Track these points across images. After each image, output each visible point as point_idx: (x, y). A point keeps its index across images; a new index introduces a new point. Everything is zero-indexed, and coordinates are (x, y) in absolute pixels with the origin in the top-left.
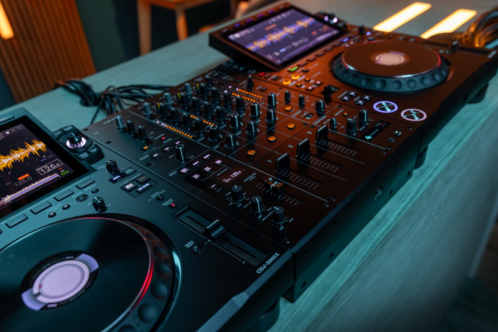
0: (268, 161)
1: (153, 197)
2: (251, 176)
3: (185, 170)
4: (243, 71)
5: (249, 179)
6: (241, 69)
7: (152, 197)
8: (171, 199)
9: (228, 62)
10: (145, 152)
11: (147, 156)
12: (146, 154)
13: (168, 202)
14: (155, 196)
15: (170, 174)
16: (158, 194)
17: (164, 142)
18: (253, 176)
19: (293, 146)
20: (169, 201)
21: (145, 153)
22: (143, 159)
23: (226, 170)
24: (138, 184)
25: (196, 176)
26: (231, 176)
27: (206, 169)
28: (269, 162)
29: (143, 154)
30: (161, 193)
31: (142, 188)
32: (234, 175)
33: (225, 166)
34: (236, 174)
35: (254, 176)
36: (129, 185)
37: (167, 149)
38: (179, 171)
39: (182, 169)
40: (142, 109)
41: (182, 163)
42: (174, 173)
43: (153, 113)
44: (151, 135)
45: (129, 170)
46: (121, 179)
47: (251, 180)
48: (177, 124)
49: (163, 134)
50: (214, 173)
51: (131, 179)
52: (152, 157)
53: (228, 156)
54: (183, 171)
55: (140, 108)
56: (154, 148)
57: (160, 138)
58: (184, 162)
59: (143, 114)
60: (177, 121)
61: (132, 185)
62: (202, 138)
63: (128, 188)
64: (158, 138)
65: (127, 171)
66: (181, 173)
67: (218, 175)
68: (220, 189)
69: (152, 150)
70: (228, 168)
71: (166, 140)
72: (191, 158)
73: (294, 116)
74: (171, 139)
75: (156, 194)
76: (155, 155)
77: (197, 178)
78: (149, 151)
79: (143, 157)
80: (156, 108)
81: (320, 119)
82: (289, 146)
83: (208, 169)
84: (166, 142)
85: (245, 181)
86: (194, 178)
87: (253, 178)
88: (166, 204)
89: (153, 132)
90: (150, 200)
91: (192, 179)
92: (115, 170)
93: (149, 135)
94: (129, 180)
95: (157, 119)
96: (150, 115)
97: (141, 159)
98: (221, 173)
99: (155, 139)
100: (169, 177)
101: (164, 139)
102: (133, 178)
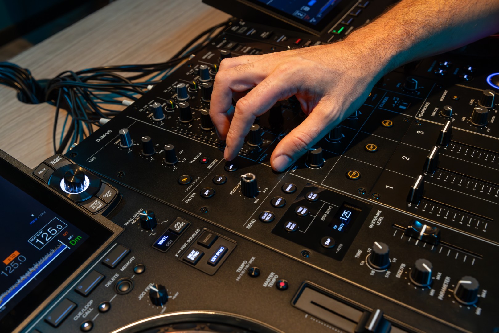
0: (387, 187)
1: (241, 271)
2: (376, 217)
3: (268, 216)
4: (268, 37)
5: (376, 222)
6: (263, 35)
8: (272, 274)
9: (238, 24)
10: (187, 187)
11: (194, 194)
12: (189, 191)
13: (271, 280)
14: (242, 270)
15: (247, 225)
16: (245, 265)
17: (209, 167)
18: (379, 217)
19: (409, 158)
20: (272, 278)
21: (187, 190)
22: (189, 200)
23: (330, 209)
24: (205, 250)
25: (291, 225)
26: (341, 218)
27: (301, 212)
29: (185, 191)
30: (250, 262)
31: (215, 256)
32: (345, 217)
33: (325, 202)
34: (347, 215)
35: (381, 215)
36: (192, 253)
37: (220, 179)
38: (259, 218)
39: (263, 214)
40: (144, 110)
41: (256, 202)
42: (253, 222)
43: (166, 117)
44: (182, 156)
45: (178, 224)
46: (172, 243)
47: (379, 223)
48: (213, 133)
49: (200, 153)
50: (315, 217)
51: (189, 241)
52: (203, 196)
53: (321, 184)
54: (266, 218)
55: (142, 110)
56: (197, 178)
57: (200, 161)
58: (257, 200)
59: (151, 120)
60: (212, 128)
61: (197, 252)
62: (264, 155)
63: (193, 259)
64: (194, 160)
65: (176, 226)
66: (264, 221)
67: (323, 219)
68: (341, 246)
69: (197, 183)
70: (331, 206)
71: (209, 162)
72: (264, 192)
73: (382, 106)
74: (217, 160)
75: (242, 265)
76: (206, 193)
77: (294, 229)
78: (192, 185)
79: (188, 198)
80: (166, 107)
81: (422, 108)
82: (404, 159)
83: (302, 211)
84: (212, 166)
85: (371, 226)
86: (289, 228)
87: (381, 219)
88: (269, 283)
89: (182, 151)
90: (239, 278)
91: (287, 231)
92: (155, 227)
93: (179, 156)
94: (187, 243)
95: (178, 127)
96: (162, 121)
97: (186, 202)
98: (325, 215)
99: (191, 162)
100: (247, 232)
101: (206, 162)
102: (191, 238)
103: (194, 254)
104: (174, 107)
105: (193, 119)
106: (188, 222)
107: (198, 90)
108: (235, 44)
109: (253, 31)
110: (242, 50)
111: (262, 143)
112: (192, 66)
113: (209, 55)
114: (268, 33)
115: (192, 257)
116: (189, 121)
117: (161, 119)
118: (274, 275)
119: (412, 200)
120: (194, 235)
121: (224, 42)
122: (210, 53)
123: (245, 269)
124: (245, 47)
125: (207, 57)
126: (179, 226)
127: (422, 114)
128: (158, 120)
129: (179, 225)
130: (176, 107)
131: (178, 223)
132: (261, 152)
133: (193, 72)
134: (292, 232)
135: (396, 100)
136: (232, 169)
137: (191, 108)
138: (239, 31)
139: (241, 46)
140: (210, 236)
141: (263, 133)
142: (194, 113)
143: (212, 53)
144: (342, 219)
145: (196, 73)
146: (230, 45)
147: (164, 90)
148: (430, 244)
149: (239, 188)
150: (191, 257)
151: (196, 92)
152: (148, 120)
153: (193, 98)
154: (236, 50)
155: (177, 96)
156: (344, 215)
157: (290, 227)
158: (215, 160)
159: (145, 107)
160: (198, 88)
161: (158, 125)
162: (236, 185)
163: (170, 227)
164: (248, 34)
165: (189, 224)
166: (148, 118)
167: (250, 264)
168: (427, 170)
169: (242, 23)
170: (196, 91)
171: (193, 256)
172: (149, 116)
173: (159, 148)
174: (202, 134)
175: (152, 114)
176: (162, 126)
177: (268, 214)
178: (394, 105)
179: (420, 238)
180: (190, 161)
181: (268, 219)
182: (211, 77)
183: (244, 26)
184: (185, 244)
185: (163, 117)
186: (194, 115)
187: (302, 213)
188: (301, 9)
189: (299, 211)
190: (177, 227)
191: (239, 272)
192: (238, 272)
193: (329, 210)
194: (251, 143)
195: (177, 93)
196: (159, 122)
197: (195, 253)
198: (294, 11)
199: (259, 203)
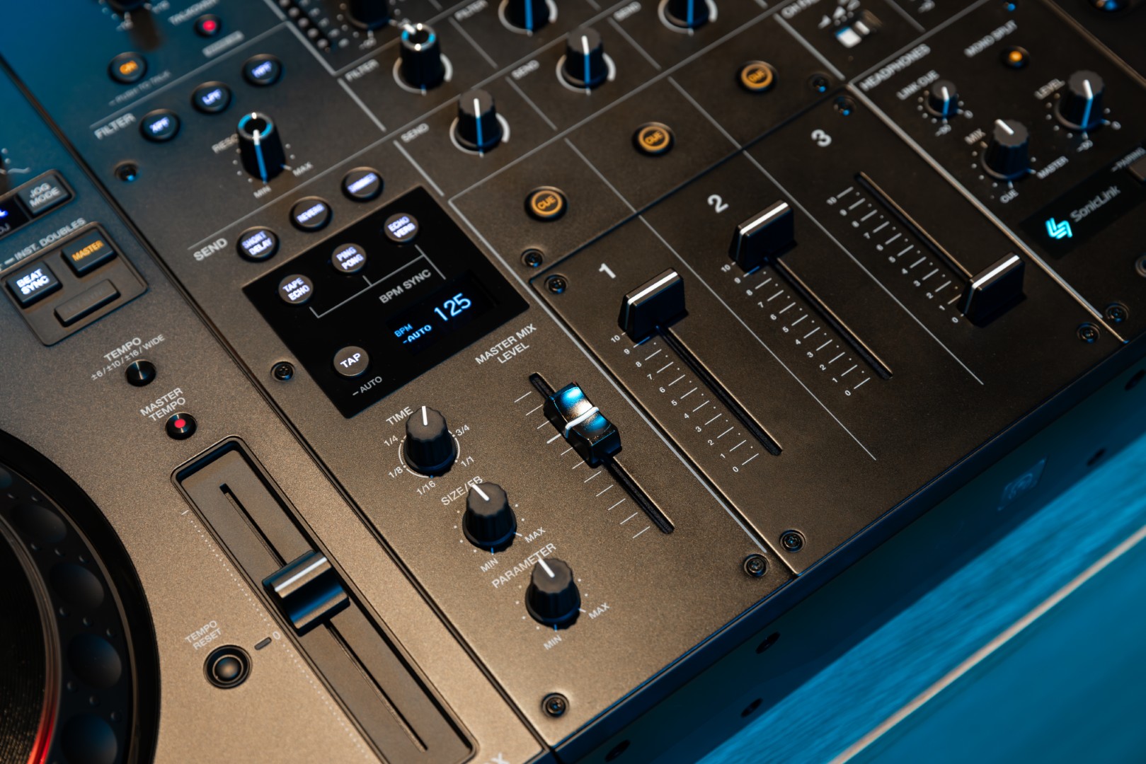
0: (603, 268)
1: (114, 360)
2: (511, 340)
3: (260, 243)
5: (501, 354)
7: (107, 363)
8: (177, 392)
10: (123, 92)
11: (129, 118)
12: (123, 104)
13: (165, 405)
14: (119, 359)
15: (199, 249)
16: (134, 348)
17: (208, 51)
18: (518, 342)
20: (170, 401)
21: (118, 98)
22: (106, 131)
23: (422, 276)
24: (68, 278)
25: (299, 287)
26: (437, 310)
27: (345, 260)
28: (603, 273)
29: (113, 103)
30: (147, 346)
32: (447, 312)
33: (424, 255)
34: (458, 308)
35: (526, 340)
36: (33, 276)
37: (212, 97)
38: (238, 240)
39: (251, 234)
41: (258, 194)
42: (220, 244)
45: (41, 189)
46: (5, 233)
47: (507, 358)
50: (371, 286)
51: (46, 242)
53: (450, 202)
54: (252, 247)
56: (160, 72)
58: (267, 189)
61: (45, 277)
62: (366, 60)
63: (26, 291)
65: (34, 193)
66: (244, 255)
67: (385, 299)
68: (378, 380)
69: (153, 88)
70: (431, 270)
71: (216, 36)
72: (297, 172)
73: (790, 14)
74: (239, 36)
75: (126, 347)
76: (158, 126)
77: (298, 299)
78: (139, 89)
79: (107, 123)
81: (895, 59)
83: (350, 258)
84: (217, 50)
85: (480, 360)
86: (286, 294)
87: (518, 350)
88: (156, 410)
90: (99, 374)
91: (279, 299)
94: (38, 245)
97: (98, 134)
98: (399, 290)
99: (174, 18)
100: (193, 266)
102: (54, 236)
103: (36, 280)
106: (65, 194)
115: (28, 286)
118: (180, 395)
120: (64, 232)
123: (127, 357)
126: (41, 195)
129: (43, 193)
131: (45, 187)
135: (846, 4)
136: (261, 76)
140: (97, 245)
144: (437, 313)
148: (580, 454)
150: (26, 285)
156: (450, 305)
157: (294, 290)
158: (237, 32)
163: (22, 191)
165: (65, 199)
167: (144, 349)
171: (30, 283)
177: (264, 239)
180: (174, 15)
181: (255, 251)
184: (33, 246)
187: (345, 265)
189: (340, 257)
190: (37, 196)
191: (110, 359)
192: (107, 359)
193: (416, 281)
197: (39, 278)
199: (265, 198)
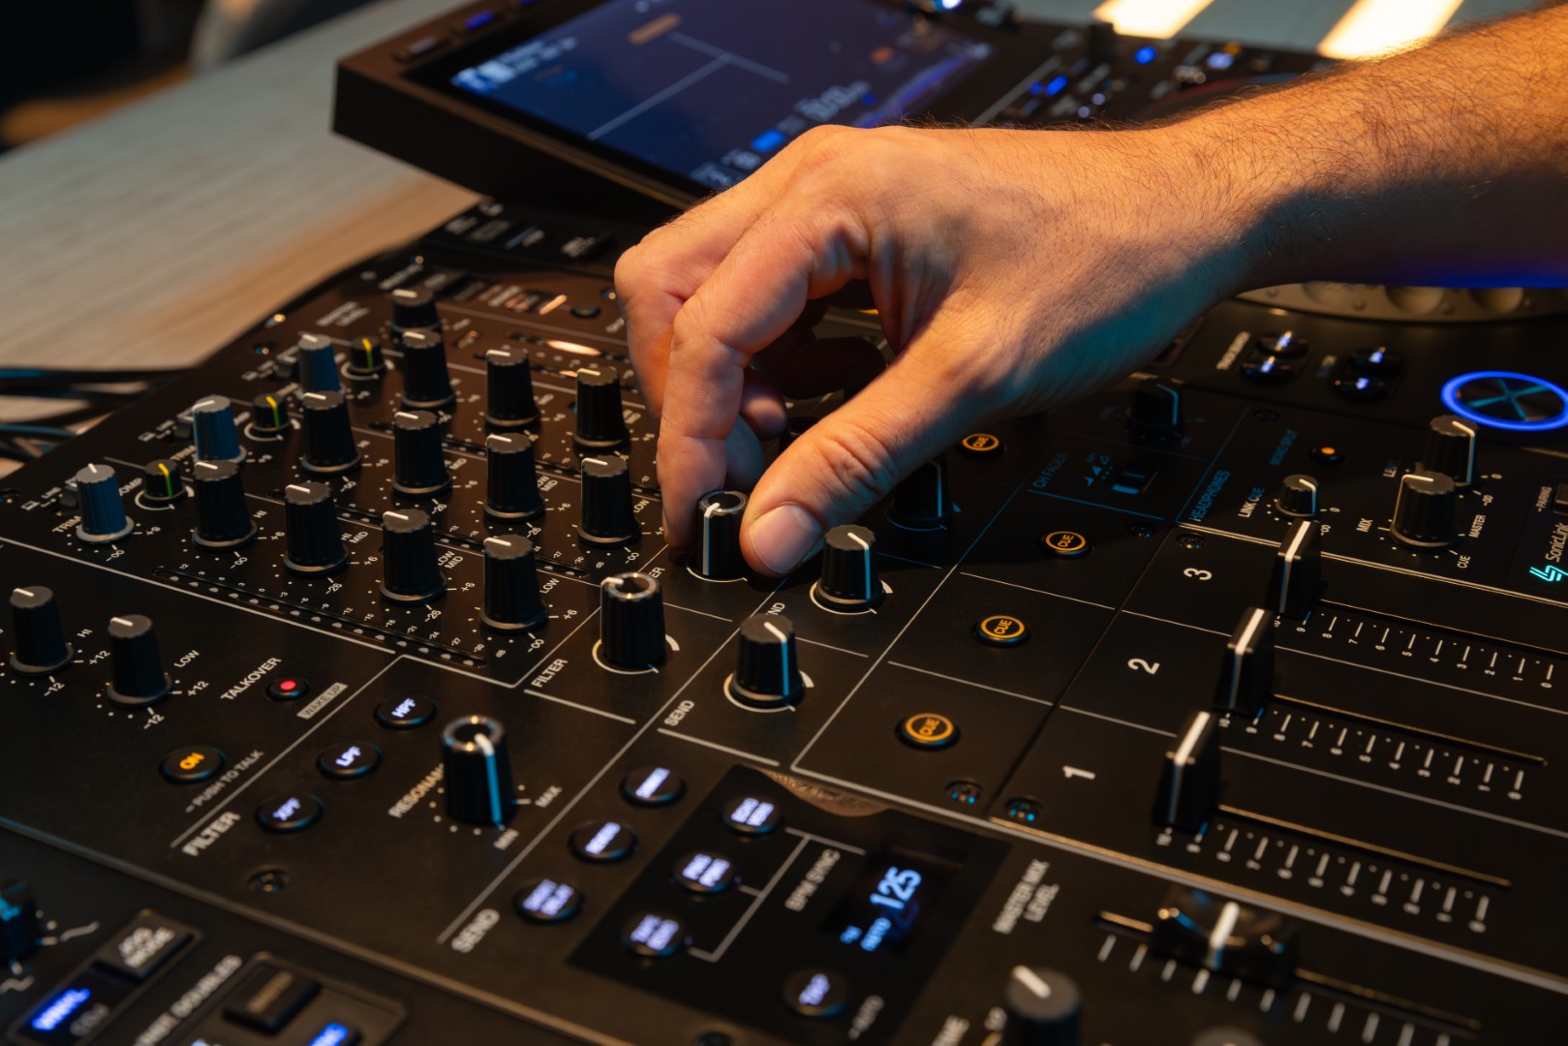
0: (1069, 771)
2: (1024, 889)
3: (554, 895)
4: (593, 257)
5: (1025, 909)
6: (573, 247)
9: (472, 212)
10: (201, 792)
11: (228, 819)
12: (208, 805)
15: (456, 934)
17: (305, 713)
18: (1037, 888)
19: (1156, 666)
21: (198, 801)
22: (201, 842)
23: (827, 860)
25: (656, 928)
26: (875, 898)
27: (701, 875)
28: (1074, 777)
29: (190, 809)
32: (892, 895)
33: (807, 837)
34: (904, 887)
35: (1046, 880)
37: (349, 757)
38: (511, 904)
39: (529, 891)
40: (43, 506)
41: (503, 843)
42: (487, 920)
43: (135, 529)
44: (190, 675)
45: (137, 939)
46: (102, 1019)
47: (1037, 912)
48: (336, 587)
49: (273, 662)
50: (762, 896)
51: (185, 1006)
52: (272, 828)
53: (794, 768)
54: (544, 902)
55: (35, 504)
56: (247, 754)
57: (268, 692)
58: (511, 835)
59: (69, 540)
60: (331, 566)
62: (549, 662)
64: (242, 686)
65: (127, 947)
66: (534, 919)
67: (797, 901)
68: (871, 1007)
69: (245, 775)
70: (834, 849)
71: (306, 695)
72: (544, 801)
73: (1044, 485)
74: (342, 687)
76: (285, 812)
77: (667, 945)
78: (224, 782)
79: (197, 833)
80: (141, 493)
81: (1203, 490)
82: (1136, 668)
83: (706, 871)
84: (318, 709)
85: (1005, 924)
86: (644, 944)
87: (1047, 895)
89: (194, 654)
91: (635, 952)
92: (30, 953)
93: (177, 673)
94: (172, 1016)
95: (185, 566)
96: (118, 542)
97: (190, 849)
98: (808, 889)
99: (230, 694)
100: (458, 963)
101: (294, 694)
102: (195, 994)
104: (174, 492)
105: (254, 531)
106: (185, 930)
107: (288, 431)
108: (455, 275)
109: (535, 236)
110: (484, 297)
111: (547, 621)
112: (271, 350)
113: (346, 314)
114: (590, 242)
116: (236, 541)
117: (112, 536)
119: (1172, 818)
120: (208, 984)
121: (412, 269)
122: (350, 306)
124: (496, 289)
125: (339, 319)
126: (141, 947)
127: (1202, 512)
128: (101, 538)
129: (144, 942)
130: (186, 493)
131: (141, 935)
132: (539, 653)
133: (274, 372)
134: (657, 957)
135: (1097, 463)
136: (407, 716)
137: (246, 494)
138: (478, 235)
139: (480, 285)
140: (282, 981)
141: (553, 582)
142: (260, 514)
143: (361, 306)
144: (878, 902)
145: (286, 374)
146: (437, 280)
147: (143, 431)
148: (1254, 986)
149: (431, 794)
151: (279, 441)
152: (59, 541)
153: (261, 461)
154: (461, 297)
155: (194, 452)
156: (889, 887)
157: (651, 935)
158: (337, 684)
159: (50, 494)
160: (286, 425)
161: (100, 560)
162: (420, 778)
163: (103, 954)
164: (512, 243)
165: (189, 938)
166: (56, 532)
168: (1232, 705)
169: (490, 206)
170: (280, 437)
172: (65, 526)
173: (90, 646)
174: (287, 588)
175: (78, 519)
176: (114, 564)
177: (556, 890)
178: (1090, 481)
179: (1213, 962)
180: (226, 690)
181: (552, 907)
182: (348, 387)
183: (499, 217)
184: (164, 1019)
185: (124, 525)
186: (259, 522)
187: (706, 880)
188: (726, 160)
189: (690, 872)
190: (135, 950)
193: (823, 868)
194: (497, 616)
195: (193, 444)
196: (105, 547)
198: (699, 163)
199: (515, 848)
